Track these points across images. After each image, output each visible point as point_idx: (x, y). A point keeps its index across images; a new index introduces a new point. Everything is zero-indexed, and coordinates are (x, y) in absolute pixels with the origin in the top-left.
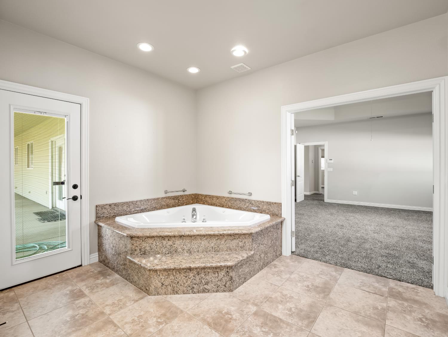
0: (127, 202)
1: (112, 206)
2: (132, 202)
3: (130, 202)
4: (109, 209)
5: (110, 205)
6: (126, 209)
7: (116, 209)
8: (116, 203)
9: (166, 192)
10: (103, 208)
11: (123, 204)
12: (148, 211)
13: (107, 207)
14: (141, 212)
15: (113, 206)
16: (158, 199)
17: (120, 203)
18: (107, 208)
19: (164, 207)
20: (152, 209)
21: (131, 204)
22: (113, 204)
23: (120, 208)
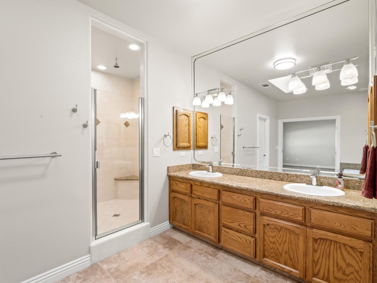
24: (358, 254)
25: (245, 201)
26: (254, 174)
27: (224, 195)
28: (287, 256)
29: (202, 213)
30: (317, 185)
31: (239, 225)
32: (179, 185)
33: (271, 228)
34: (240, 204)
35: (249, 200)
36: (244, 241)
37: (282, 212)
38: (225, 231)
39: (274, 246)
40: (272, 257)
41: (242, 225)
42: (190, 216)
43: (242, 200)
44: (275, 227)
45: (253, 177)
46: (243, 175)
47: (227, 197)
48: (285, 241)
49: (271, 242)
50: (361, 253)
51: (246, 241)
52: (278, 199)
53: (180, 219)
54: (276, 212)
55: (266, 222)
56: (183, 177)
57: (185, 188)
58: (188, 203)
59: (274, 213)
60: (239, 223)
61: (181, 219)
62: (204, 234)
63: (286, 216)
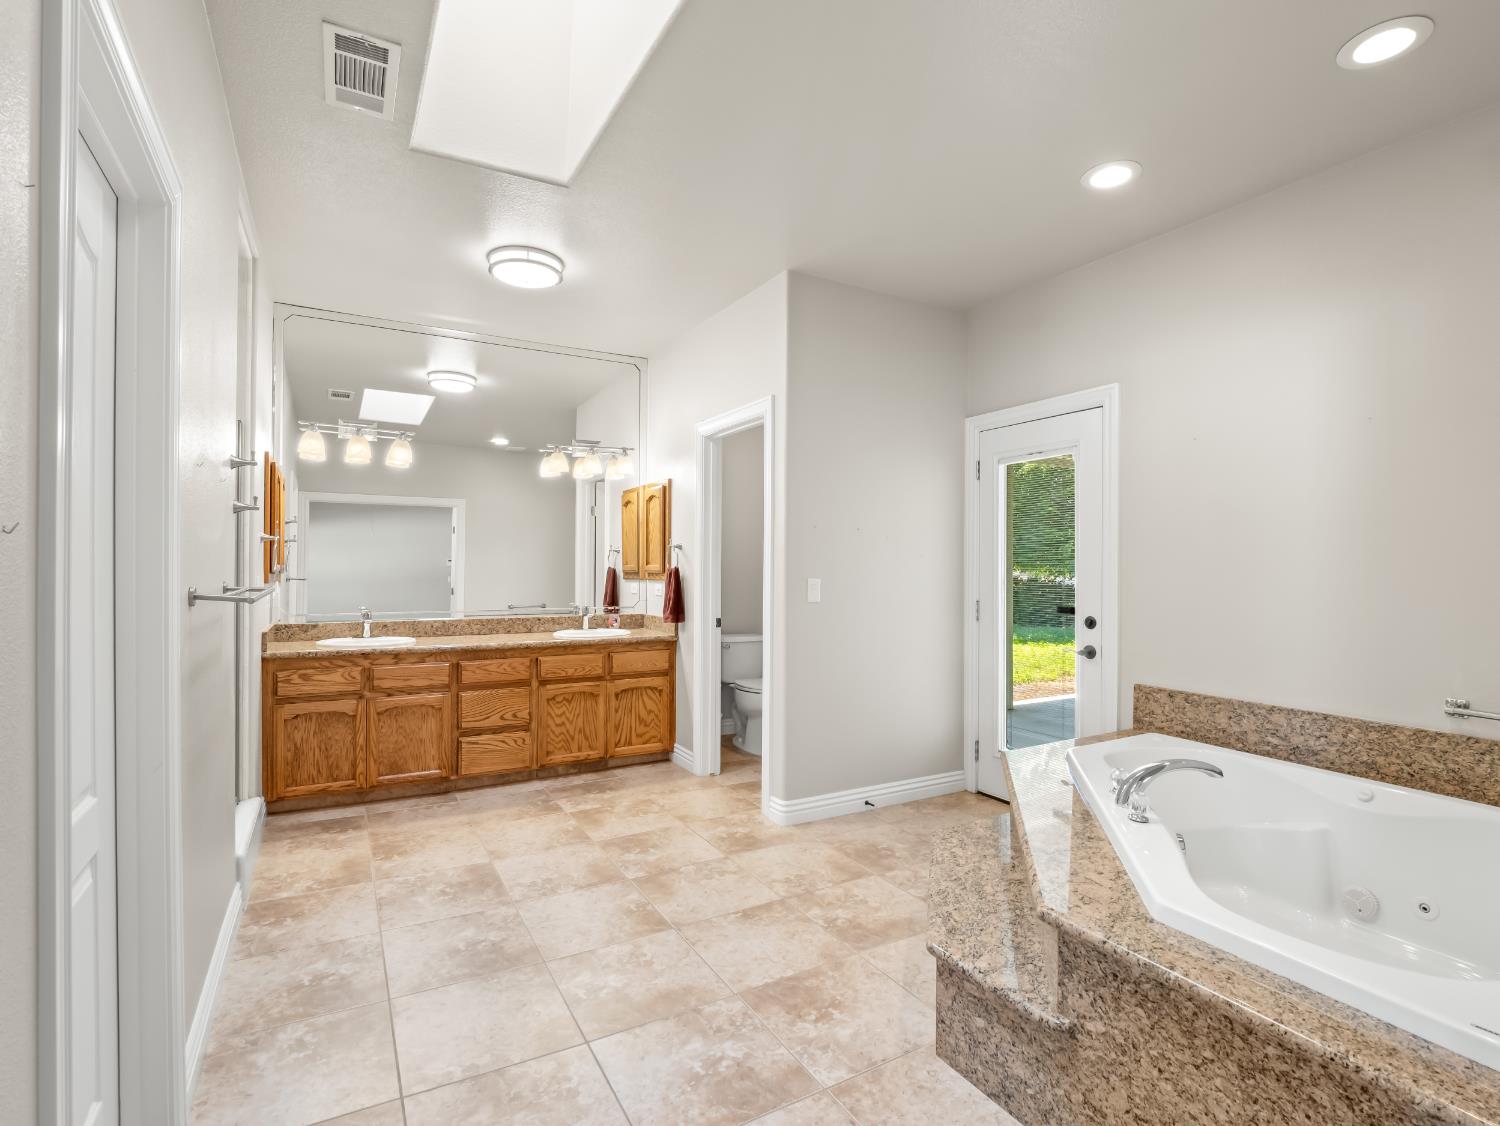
0: (1229, 702)
1: (1177, 700)
2: (1251, 707)
3: (1242, 704)
4: (1167, 708)
5: (1171, 695)
6: (1224, 725)
7: (1189, 714)
8: (1191, 691)
9: (1461, 710)
10: (1149, 696)
11: (1216, 703)
12: (1328, 768)
13: (1163, 698)
14: (1292, 757)
15: (1179, 700)
16: (1388, 730)
17: (1205, 698)
18: (1162, 701)
19: (1432, 782)
20: (1350, 764)
21: (1245, 712)
22: (1181, 693)
23: (1204, 714)
24: (657, 694)
25: (514, 668)
26: (474, 627)
27: (468, 668)
28: (582, 736)
29: (401, 727)
30: (590, 628)
31: (502, 718)
32: (315, 678)
33: (558, 702)
34: (503, 678)
35: (522, 664)
36: (513, 744)
37: (576, 670)
38: (469, 743)
39: (563, 729)
40: (560, 749)
41: (508, 716)
42: (362, 749)
43: (509, 669)
44: (564, 698)
45: (472, 634)
46: (450, 633)
47: (474, 672)
48: (578, 715)
49: (557, 725)
50: (661, 691)
51: (515, 741)
52: (568, 651)
53: (315, 773)
54: (567, 673)
55: (551, 694)
56: (338, 653)
57: (344, 681)
58: (355, 716)
59: (564, 674)
60: (501, 714)
61: (319, 771)
62: (407, 775)
63: (581, 673)
